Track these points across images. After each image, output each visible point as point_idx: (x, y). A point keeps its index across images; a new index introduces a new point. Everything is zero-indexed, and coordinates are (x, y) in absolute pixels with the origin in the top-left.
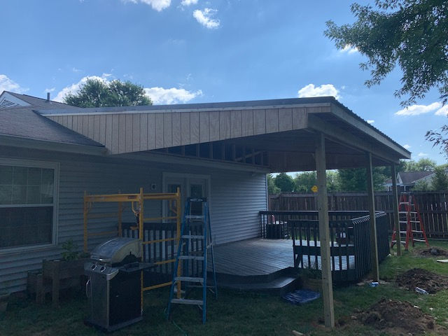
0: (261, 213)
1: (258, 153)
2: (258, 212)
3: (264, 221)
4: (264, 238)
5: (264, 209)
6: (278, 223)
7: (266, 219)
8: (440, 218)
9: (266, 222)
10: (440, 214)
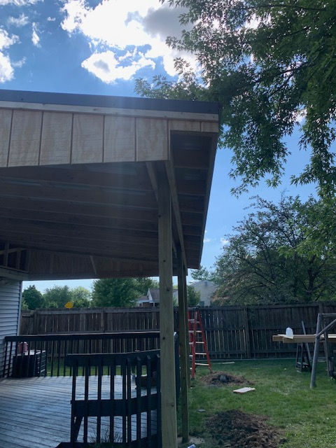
0: (8, 339)
1: (13, 250)
2: (3, 338)
3: (11, 351)
4: (9, 378)
5: (13, 332)
6: (32, 353)
7: (14, 348)
8: (213, 336)
9: (13, 353)
10: (212, 332)
